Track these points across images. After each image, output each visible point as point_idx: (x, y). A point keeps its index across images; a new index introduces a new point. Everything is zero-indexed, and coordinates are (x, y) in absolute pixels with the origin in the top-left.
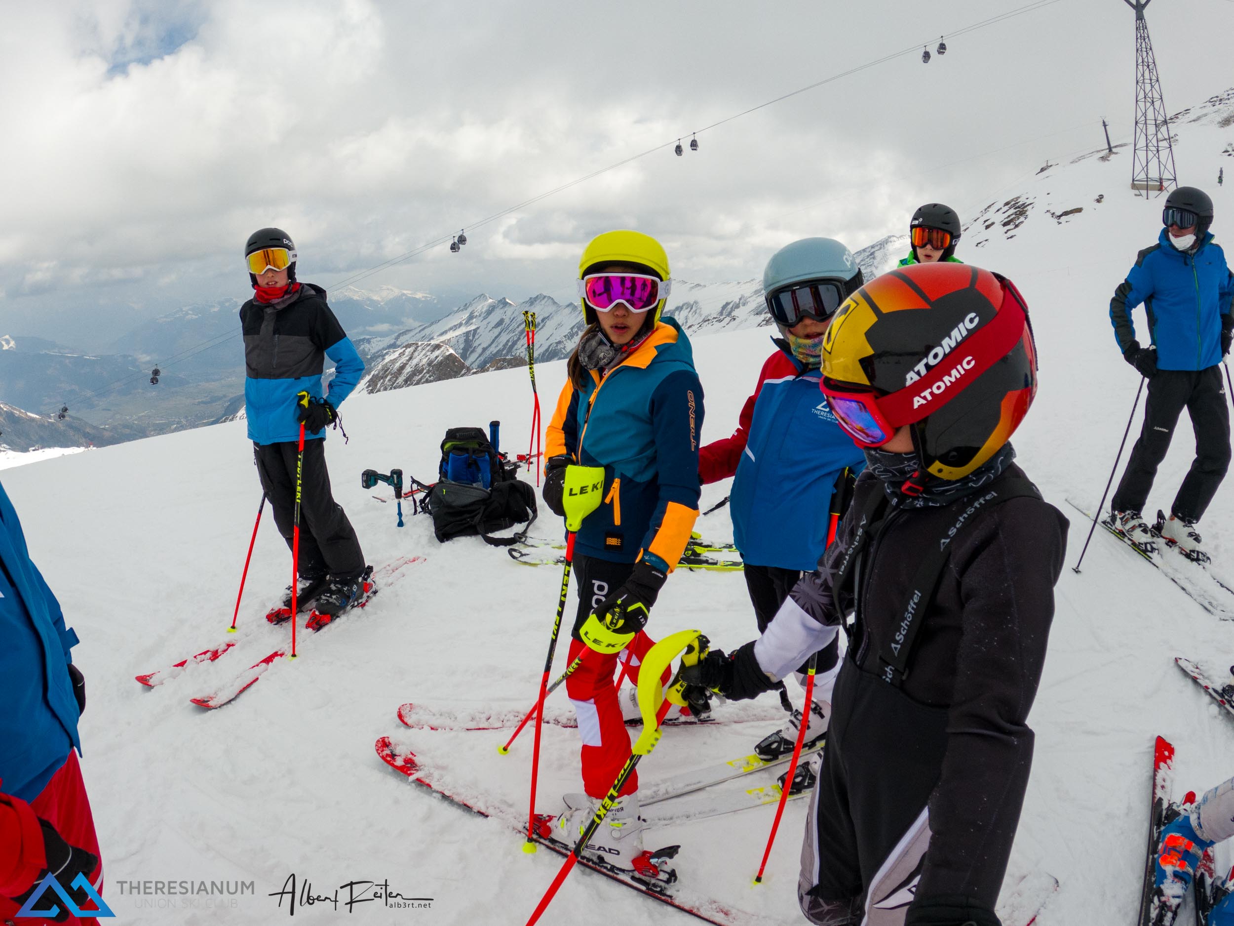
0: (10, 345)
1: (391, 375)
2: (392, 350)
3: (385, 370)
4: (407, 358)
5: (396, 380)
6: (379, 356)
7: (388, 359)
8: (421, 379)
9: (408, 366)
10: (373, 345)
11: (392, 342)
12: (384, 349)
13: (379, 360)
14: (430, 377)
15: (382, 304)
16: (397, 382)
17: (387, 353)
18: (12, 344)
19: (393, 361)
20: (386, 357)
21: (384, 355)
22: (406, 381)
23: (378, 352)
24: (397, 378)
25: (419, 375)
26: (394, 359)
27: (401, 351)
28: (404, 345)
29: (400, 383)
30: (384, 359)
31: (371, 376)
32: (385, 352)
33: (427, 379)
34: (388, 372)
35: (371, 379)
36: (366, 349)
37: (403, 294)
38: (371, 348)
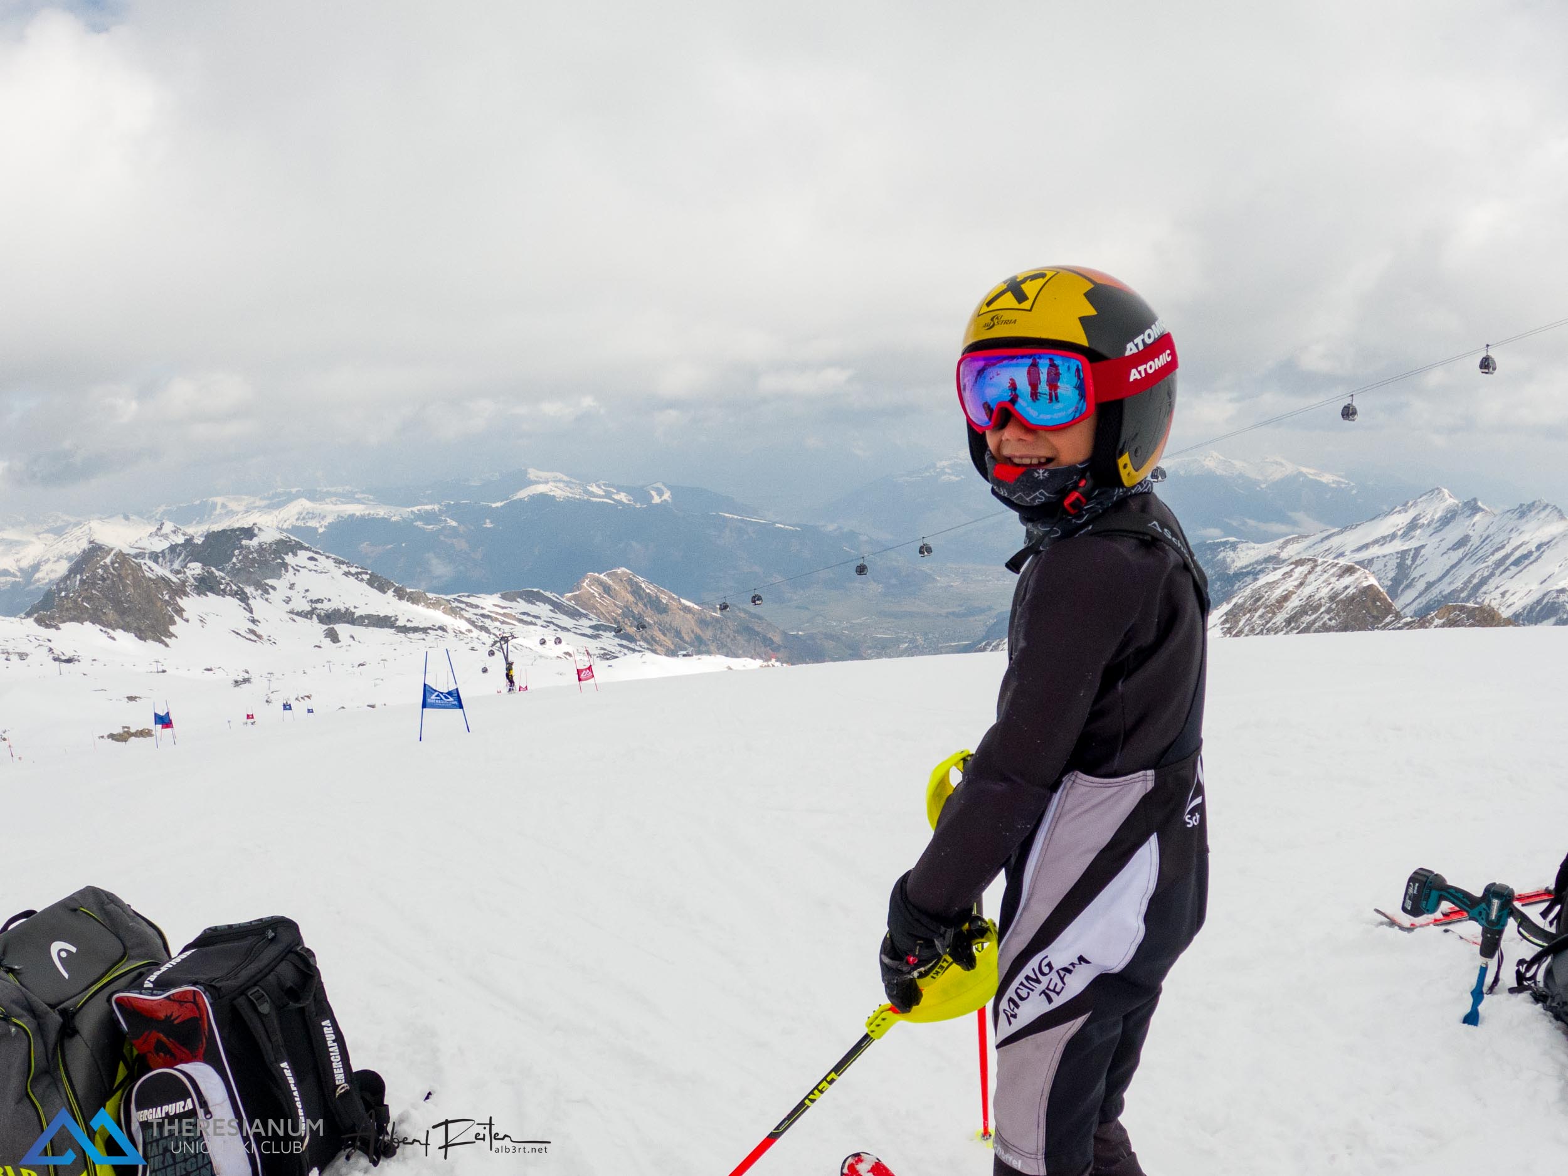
0: (663, 498)
1: (1265, 608)
2: (1271, 566)
3: (1257, 598)
4: (1296, 583)
5: (1271, 619)
6: (1248, 573)
7: (1263, 580)
8: (1314, 621)
9: (1294, 596)
10: (1242, 555)
11: (1274, 552)
12: (1258, 562)
13: (1249, 579)
14: (1330, 619)
15: (1263, 486)
16: (1273, 621)
17: (1262, 571)
18: (667, 496)
19: (1271, 585)
20: (1261, 576)
21: (1258, 573)
22: (1289, 621)
23: (1246, 567)
24: (1274, 614)
25: (1313, 614)
26: (1274, 582)
27: (1287, 569)
28: (1293, 560)
29: (1278, 624)
30: (1256, 579)
31: (1230, 606)
32: (1259, 568)
33: (1324, 624)
34: (1259, 603)
35: (1231, 610)
36: (1228, 560)
37: (1300, 473)
38: (1236, 559)
